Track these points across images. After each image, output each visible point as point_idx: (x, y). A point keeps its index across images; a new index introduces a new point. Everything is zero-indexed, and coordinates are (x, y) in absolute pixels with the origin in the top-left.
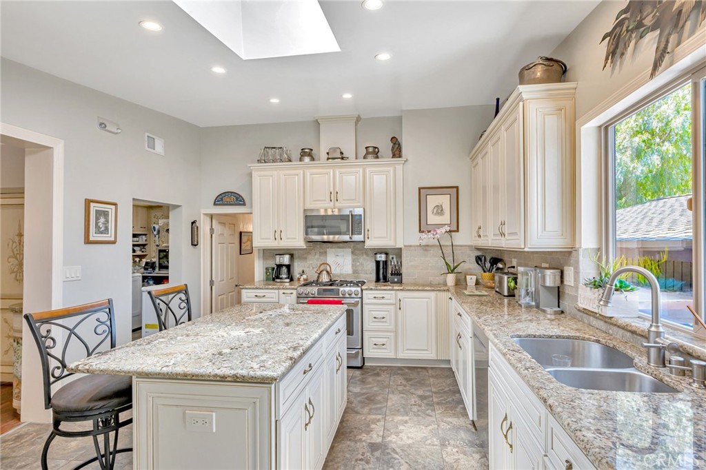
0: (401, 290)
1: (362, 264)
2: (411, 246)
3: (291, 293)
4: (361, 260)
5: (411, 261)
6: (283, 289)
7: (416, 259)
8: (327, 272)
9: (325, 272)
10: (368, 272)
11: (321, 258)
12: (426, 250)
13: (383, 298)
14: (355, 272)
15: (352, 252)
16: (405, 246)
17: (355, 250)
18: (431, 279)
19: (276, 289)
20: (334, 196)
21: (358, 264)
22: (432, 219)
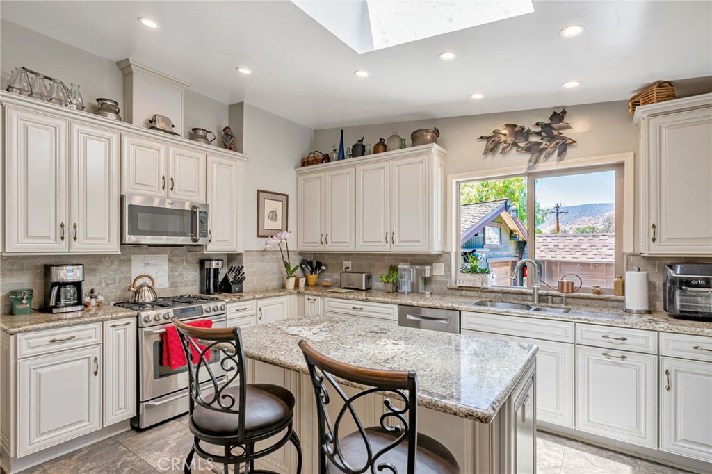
0: (262, 298)
1: (181, 275)
2: (250, 251)
3: (127, 324)
4: (180, 269)
5: (250, 268)
6: (112, 319)
7: (255, 265)
8: (149, 287)
9: (146, 288)
10: (189, 284)
11: (122, 268)
12: (263, 256)
13: (246, 309)
14: (173, 285)
15: (169, 259)
16: (245, 251)
17: (173, 256)
18: (267, 284)
19: (97, 321)
20: (167, 183)
21: (177, 274)
22: (269, 224)
